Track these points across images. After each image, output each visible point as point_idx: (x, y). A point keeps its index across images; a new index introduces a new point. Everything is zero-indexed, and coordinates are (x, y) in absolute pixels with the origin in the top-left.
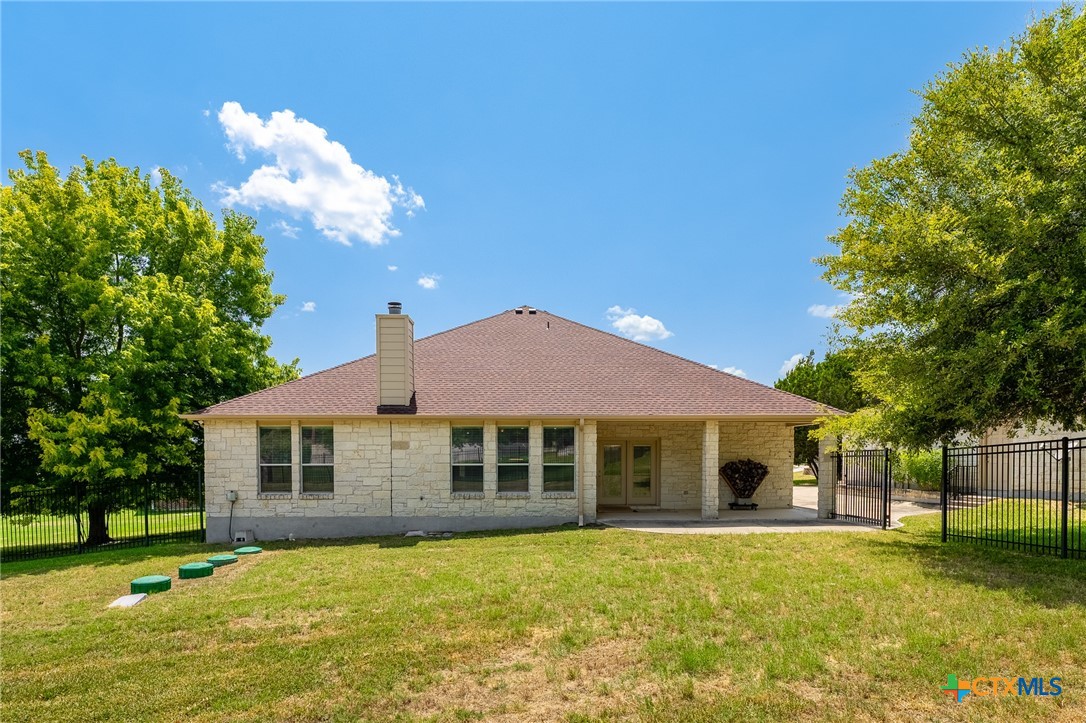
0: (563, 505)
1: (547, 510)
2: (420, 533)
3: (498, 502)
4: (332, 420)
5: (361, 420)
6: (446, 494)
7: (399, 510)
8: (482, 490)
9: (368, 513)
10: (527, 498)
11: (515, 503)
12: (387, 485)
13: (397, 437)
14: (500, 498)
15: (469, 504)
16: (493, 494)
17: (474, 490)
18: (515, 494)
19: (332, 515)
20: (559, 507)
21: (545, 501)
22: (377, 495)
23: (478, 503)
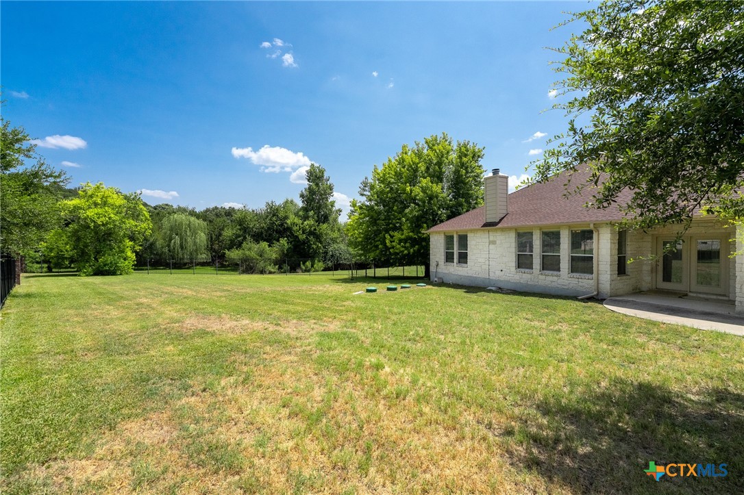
0: (584, 283)
1: (571, 285)
2: (493, 288)
3: (540, 276)
4: (467, 231)
5: (477, 230)
6: (513, 269)
7: (492, 276)
8: (532, 269)
9: (480, 276)
10: (558, 276)
11: (550, 278)
12: (487, 262)
13: (492, 238)
14: (542, 274)
15: (525, 276)
16: (538, 272)
17: (527, 268)
18: (551, 272)
19: (467, 275)
20: (580, 284)
21: (570, 279)
22: (484, 267)
23: (529, 276)
